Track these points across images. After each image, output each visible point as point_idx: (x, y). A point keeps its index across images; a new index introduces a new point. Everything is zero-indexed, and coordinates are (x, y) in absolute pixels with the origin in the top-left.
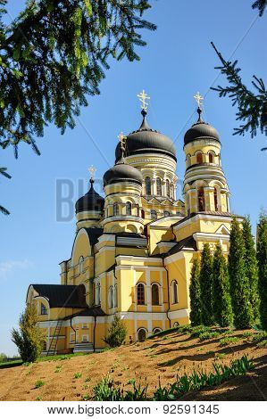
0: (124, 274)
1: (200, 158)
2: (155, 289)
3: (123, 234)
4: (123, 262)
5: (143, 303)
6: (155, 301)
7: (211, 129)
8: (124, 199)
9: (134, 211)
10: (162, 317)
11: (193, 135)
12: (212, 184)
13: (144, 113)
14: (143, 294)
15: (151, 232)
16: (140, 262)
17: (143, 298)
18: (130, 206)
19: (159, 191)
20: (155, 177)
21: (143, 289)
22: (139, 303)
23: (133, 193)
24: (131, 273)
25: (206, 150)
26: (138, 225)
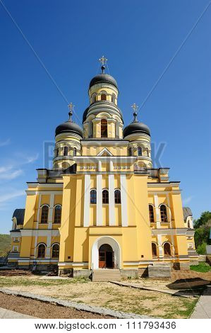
5: (46, 222)
14: (47, 214)
17: (47, 218)
21: (47, 211)
22: (42, 222)
25: (99, 91)
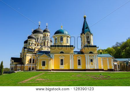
0: (27, 57)
1: (45, 35)
2: (34, 60)
3: (30, 49)
4: (27, 55)
6: (33, 62)
7: (48, 30)
8: (31, 42)
9: (33, 45)
10: (34, 65)
11: (45, 31)
12: (47, 41)
13: (39, 26)
15: (36, 49)
16: (31, 55)
17: (31, 62)
18: (32, 44)
19: (40, 41)
20: (39, 38)
21: (31, 60)
23: (34, 41)
24: (28, 57)
25: (47, 34)
26: (33, 47)
